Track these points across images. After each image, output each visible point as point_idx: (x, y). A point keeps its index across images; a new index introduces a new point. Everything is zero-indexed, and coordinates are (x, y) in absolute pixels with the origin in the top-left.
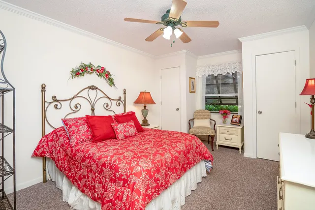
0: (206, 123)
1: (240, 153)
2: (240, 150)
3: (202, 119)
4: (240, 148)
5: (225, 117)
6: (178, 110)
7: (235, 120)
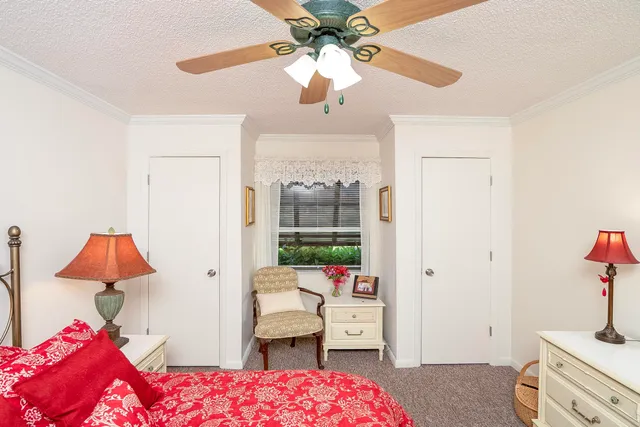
0: (291, 301)
1: (381, 359)
2: (381, 353)
3: (278, 290)
4: (381, 348)
5: (337, 282)
6: (211, 274)
7: (361, 287)
